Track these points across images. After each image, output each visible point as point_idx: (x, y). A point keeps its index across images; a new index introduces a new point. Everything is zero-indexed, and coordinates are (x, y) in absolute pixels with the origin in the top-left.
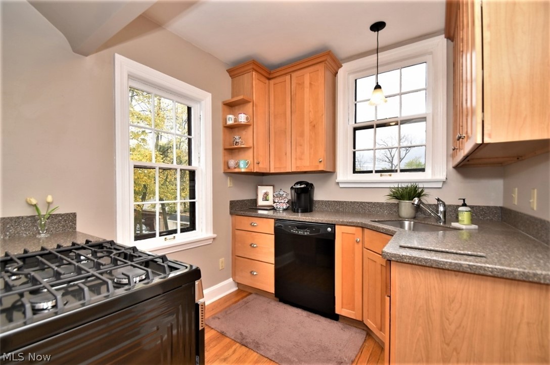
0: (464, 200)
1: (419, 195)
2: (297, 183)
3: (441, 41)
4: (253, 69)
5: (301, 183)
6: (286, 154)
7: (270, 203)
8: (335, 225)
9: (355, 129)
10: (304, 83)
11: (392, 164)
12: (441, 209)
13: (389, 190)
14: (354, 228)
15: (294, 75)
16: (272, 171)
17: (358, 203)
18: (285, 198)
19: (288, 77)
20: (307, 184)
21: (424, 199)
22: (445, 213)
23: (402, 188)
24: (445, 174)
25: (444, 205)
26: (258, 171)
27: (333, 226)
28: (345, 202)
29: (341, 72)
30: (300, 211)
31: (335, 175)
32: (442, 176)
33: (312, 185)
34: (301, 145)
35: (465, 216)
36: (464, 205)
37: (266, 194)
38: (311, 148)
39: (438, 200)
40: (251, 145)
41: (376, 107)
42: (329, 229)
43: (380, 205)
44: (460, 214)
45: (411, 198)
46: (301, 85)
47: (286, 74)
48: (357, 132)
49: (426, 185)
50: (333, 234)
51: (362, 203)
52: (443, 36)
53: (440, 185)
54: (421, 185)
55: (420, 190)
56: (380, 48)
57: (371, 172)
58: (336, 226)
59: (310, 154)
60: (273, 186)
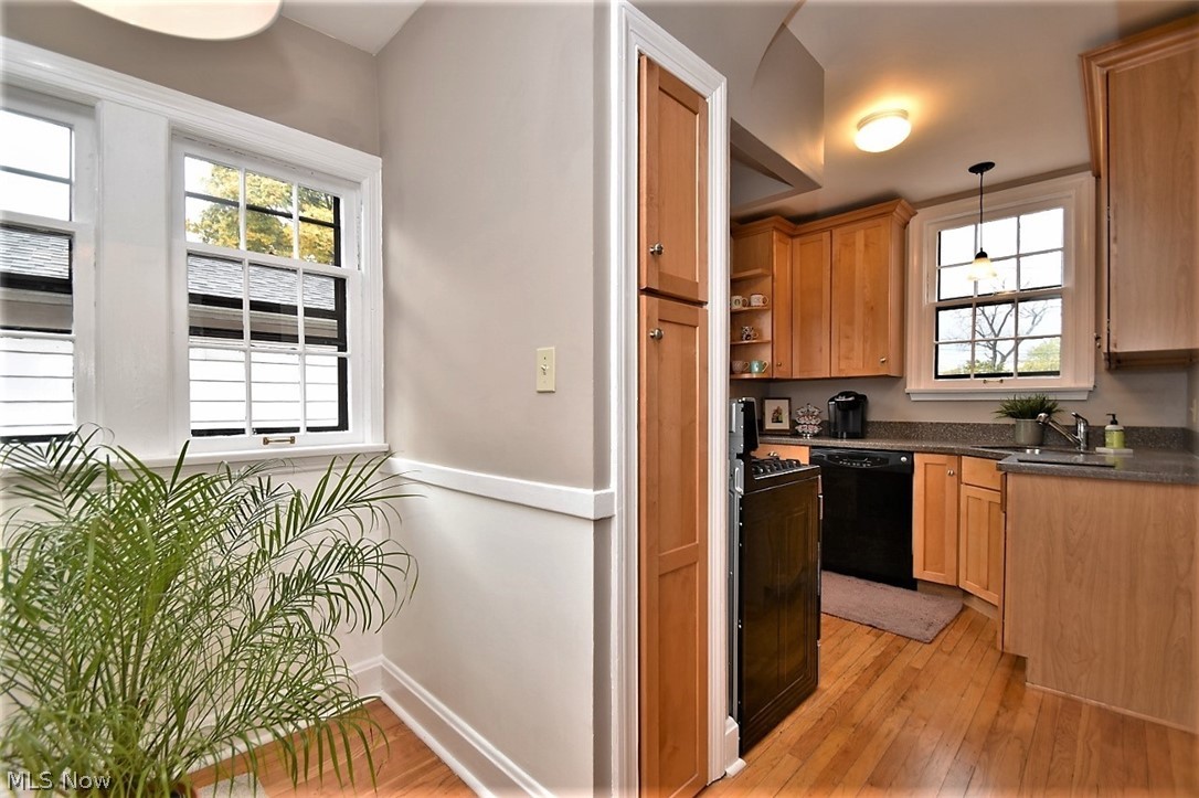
0: (1114, 416)
1: (1049, 411)
2: (842, 394)
3: (1086, 179)
4: (774, 227)
5: (847, 394)
6: (821, 350)
7: (785, 425)
8: (912, 453)
9: (938, 309)
10: (854, 243)
11: (995, 351)
12: (1081, 428)
13: (999, 404)
14: (945, 456)
15: (837, 232)
16: (796, 376)
17: (944, 424)
18: (817, 416)
19: (826, 235)
20: (856, 395)
21: (1055, 417)
22: (1087, 434)
23: (1021, 401)
24: (1092, 379)
25: (1087, 426)
26: (779, 376)
27: (910, 454)
28: (920, 423)
29: (914, 223)
30: (845, 435)
31: (902, 381)
32: (1087, 383)
33: (864, 397)
34: (848, 337)
35: (1114, 438)
36: (1114, 422)
37: (778, 411)
38: (865, 341)
39: (1077, 416)
40: (770, 339)
41: (976, 283)
42: (904, 459)
43: (985, 428)
44: (1107, 435)
45: (1034, 415)
46: (849, 245)
47: (823, 230)
48: (941, 313)
49: (1059, 397)
50: (911, 466)
51: (950, 425)
52: (1090, 173)
53: (1084, 397)
54: (1052, 397)
55: (1050, 404)
56: (986, 187)
57: (968, 376)
58: (915, 455)
59: (864, 350)
60: (789, 399)
